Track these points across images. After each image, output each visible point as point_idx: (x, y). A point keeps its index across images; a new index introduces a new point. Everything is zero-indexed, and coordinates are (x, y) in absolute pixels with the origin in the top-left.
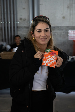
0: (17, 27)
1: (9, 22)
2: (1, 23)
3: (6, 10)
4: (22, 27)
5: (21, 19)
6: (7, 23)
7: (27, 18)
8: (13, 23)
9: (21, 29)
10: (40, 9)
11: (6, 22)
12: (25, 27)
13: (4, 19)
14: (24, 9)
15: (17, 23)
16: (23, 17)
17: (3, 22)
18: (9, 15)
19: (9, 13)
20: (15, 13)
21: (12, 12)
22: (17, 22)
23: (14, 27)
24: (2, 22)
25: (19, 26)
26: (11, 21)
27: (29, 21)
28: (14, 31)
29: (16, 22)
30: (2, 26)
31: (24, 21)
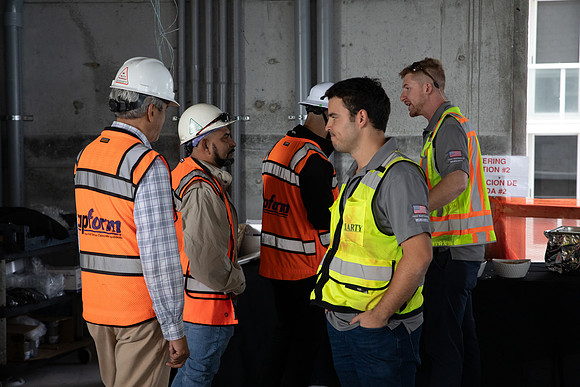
0: (243, 139)
2: (175, 120)
4: (265, 137)
5: (259, 104)
12: (275, 138)
13: (189, 103)
15: (242, 122)
18: (209, 88)
19: (209, 79)
21: (223, 78)
22: (242, 115)
25: (249, 132)
29: (238, 118)
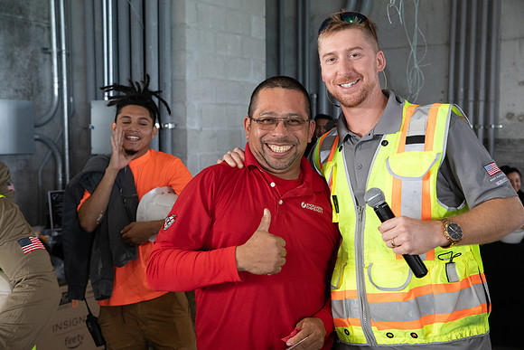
0: (497, 141)
3: (462, 90)
4: (514, 140)
5: (510, 116)
8: (482, 127)
9: (509, 147)
12: (522, 141)
14: (522, 83)
15: (496, 129)
18: (471, 105)
19: (471, 97)
20: (492, 97)
23: (486, 141)
26: (476, 122)
29: (493, 126)
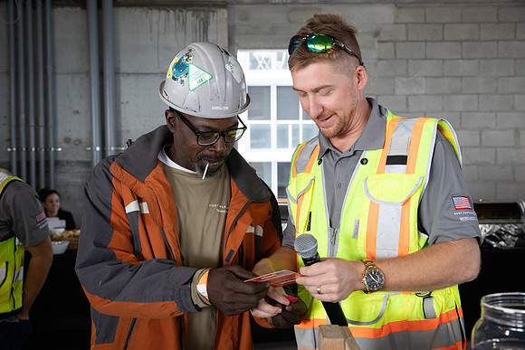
0: (57, 163)
1: (33, 149)
2: (9, 150)
3: (23, 116)
4: (72, 162)
5: (67, 140)
6: (27, 149)
7: (84, 137)
8: (43, 150)
9: (68, 167)
10: (123, 116)
11: (24, 149)
12: (78, 162)
13: (18, 139)
14: (77, 112)
15: (56, 152)
16: (74, 136)
17: (14, 149)
19: (32, 123)
20: (51, 124)
23: (47, 163)
24: (11, 148)
25: (60, 158)
26: (37, 146)
27: (91, 145)
28: (47, 172)
29: (53, 149)
30: (11, 159)
31: (77, 145)
